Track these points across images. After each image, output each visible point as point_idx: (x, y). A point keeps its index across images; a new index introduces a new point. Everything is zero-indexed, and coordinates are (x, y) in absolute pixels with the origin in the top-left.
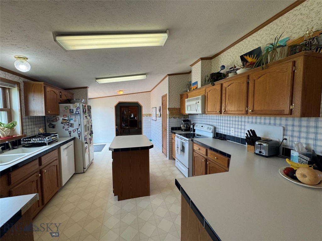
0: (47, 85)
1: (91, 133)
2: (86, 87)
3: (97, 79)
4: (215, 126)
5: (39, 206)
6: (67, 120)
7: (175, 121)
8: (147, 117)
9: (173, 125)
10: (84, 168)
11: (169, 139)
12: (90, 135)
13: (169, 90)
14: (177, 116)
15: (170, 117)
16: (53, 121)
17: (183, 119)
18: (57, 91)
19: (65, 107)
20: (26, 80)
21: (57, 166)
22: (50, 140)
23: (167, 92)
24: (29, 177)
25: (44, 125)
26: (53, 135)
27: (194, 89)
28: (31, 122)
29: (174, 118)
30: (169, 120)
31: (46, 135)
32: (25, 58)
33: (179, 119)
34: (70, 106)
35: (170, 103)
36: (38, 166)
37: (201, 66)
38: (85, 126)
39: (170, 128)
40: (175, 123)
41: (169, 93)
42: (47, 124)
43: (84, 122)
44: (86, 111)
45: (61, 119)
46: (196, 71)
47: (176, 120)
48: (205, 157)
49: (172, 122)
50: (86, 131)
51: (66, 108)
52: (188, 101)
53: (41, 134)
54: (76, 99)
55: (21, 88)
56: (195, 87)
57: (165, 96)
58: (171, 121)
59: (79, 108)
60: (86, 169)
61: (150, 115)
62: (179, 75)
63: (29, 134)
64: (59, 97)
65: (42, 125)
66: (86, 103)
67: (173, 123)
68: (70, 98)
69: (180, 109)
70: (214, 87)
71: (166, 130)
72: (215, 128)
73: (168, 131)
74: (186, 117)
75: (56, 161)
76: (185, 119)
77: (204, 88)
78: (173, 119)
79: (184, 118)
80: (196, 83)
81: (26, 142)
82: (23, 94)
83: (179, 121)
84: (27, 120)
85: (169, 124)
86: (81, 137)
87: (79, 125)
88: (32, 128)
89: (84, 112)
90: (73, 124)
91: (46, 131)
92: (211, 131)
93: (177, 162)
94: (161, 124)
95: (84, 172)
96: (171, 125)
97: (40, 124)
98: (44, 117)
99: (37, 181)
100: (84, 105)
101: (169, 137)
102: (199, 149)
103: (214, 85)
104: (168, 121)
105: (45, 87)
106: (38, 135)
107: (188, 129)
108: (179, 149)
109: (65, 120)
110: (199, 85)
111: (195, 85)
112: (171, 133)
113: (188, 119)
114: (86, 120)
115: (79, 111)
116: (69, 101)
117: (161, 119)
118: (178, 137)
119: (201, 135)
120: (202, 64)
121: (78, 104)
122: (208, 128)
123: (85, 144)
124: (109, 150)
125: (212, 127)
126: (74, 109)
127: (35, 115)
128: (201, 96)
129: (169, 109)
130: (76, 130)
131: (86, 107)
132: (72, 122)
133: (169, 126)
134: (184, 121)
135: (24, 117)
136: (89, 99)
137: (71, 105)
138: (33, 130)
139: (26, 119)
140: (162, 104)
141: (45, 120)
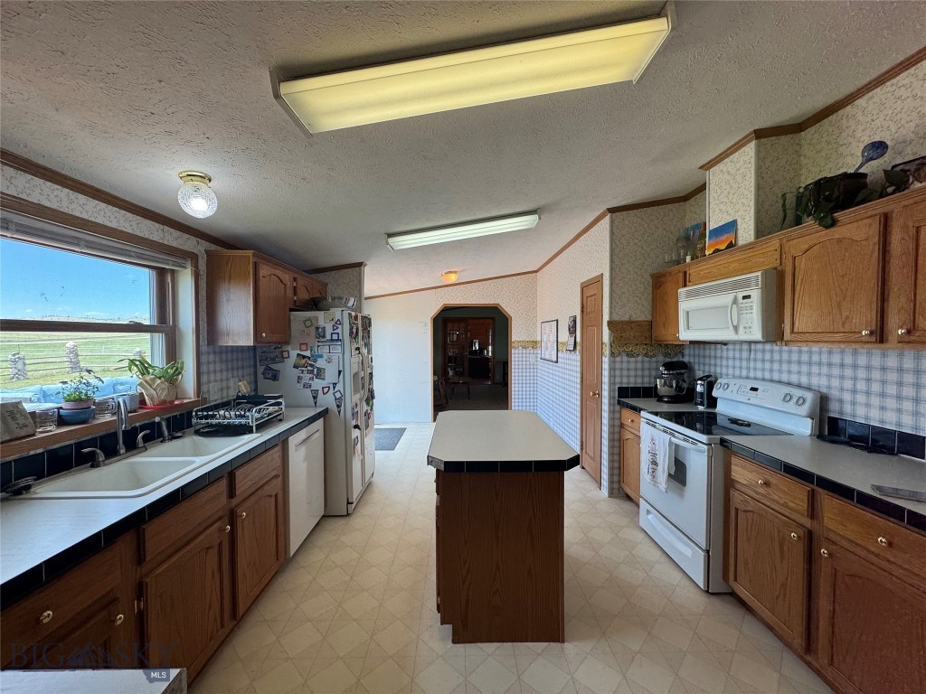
0: (262, 259)
1: (371, 396)
2: (360, 265)
3: (391, 235)
4: (824, 390)
5: (222, 626)
6: (309, 358)
7: (632, 366)
8: (524, 351)
9: (625, 380)
10: (348, 503)
11: (611, 426)
12: (368, 404)
13: (612, 261)
14: (641, 349)
15: (616, 352)
16: (273, 360)
17: (661, 358)
18: (287, 277)
19: (305, 321)
20: (213, 247)
21: (276, 495)
22: (262, 418)
23: (604, 269)
24: (201, 533)
25: (252, 370)
26: (273, 401)
27: (717, 251)
28: (221, 362)
29: (628, 355)
30: (612, 363)
31: (255, 400)
32: (204, 178)
33: (646, 359)
34: (317, 318)
35: (614, 304)
36: (224, 499)
37: (753, 160)
38: (356, 375)
39: (614, 390)
40: (632, 373)
41: (612, 269)
42: (261, 369)
43: (352, 364)
44: (357, 332)
45: (294, 353)
46: (727, 182)
47: (636, 362)
48: (807, 522)
49: (621, 369)
50: (356, 391)
51: (308, 323)
52: (690, 295)
53: (243, 397)
54: (333, 299)
55: (200, 267)
56: (723, 242)
57: (599, 279)
58: (618, 366)
59: (339, 322)
60: (354, 505)
61: (534, 344)
62: (649, 210)
63: (215, 398)
64: (290, 292)
65: (247, 371)
66: (359, 308)
67: (625, 373)
68: (318, 295)
69: (651, 324)
70: (836, 232)
71: (600, 395)
72: (823, 401)
73: (605, 401)
74: (672, 353)
75: (274, 482)
76: (668, 360)
77: (775, 243)
78: (625, 358)
79: (666, 355)
80: (731, 226)
81: (204, 421)
82: (205, 285)
83: (646, 365)
84: (211, 357)
85: (610, 376)
86: (342, 408)
87: (340, 372)
88: (222, 380)
89: (354, 336)
90: (324, 369)
91: (256, 390)
92: (805, 409)
93: (648, 512)
94: (579, 375)
95: (348, 515)
96: (618, 380)
97: (243, 368)
98: (254, 348)
99: (220, 545)
100: (353, 314)
101: (612, 419)
102: (767, 484)
103: (834, 223)
104: (606, 366)
105: (255, 264)
106: (234, 400)
107: (687, 395)
108: (660, 468)
109: (304, 357)
110: (746, 233)
111: (722, 235)
112: (618, 407)
113: (681, 359)
114: (356, 359)
115: (339, 331)
116: (315, 304)
117: (579, 358)
118: (649, 422)
119: (751, 421)
120: (758, 152)
121: (336, 313)
122: (787, 398)
123: (353, 430)
124: (428, 464)
125: (809, 396)
126: (326, 325)
127: (230, 344)
128: (759, 273)
129: (610, 324)
130: (332, 387)
131: (360, 322)
132: (320, 363)
133: (610, 384)
134: (668, 366)
135: (204, 348)
136: (366, 299)
137: (320, 314)
138: (224, 385)
139: (208, 353)
140: (583, 308)
141: (255, 357)
